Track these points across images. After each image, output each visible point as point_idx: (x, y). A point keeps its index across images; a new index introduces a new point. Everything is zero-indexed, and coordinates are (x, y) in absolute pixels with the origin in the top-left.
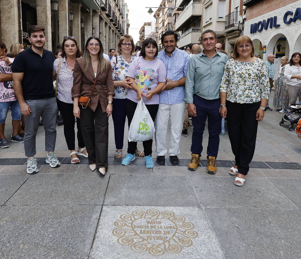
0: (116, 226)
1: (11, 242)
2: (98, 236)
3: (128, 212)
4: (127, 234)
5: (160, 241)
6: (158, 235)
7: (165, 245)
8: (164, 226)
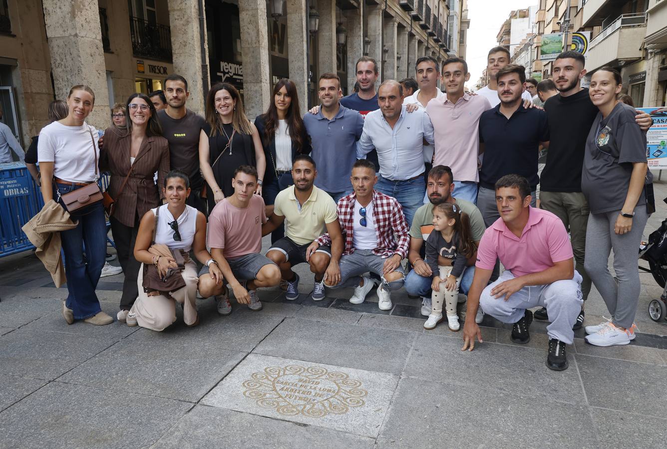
2: (223, 384)
3: (280, 366)
4: (261, 388)
5: (302, 402)
6: (304, 396)
7: (305, 407)
8: (321, 388)
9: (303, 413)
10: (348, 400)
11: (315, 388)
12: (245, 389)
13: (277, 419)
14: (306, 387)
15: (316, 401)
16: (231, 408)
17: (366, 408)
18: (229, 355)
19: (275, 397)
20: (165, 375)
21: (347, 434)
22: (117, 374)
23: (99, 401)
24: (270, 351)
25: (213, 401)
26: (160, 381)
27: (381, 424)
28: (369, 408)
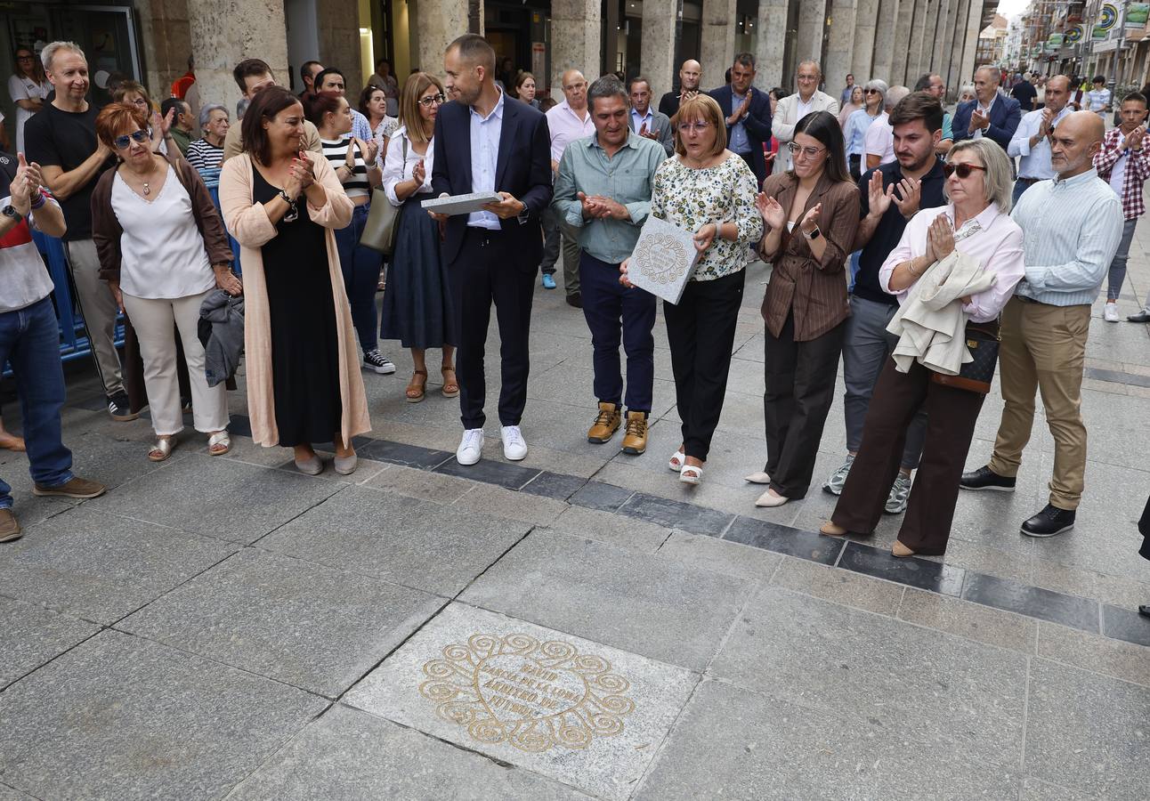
0: (444, 654)
1: (221, 625)
2: (389, 664)
3: (498, 633)
4: (452, 679)
5: (515, 716)
6: (522, 702)
7: (518, 726)
8: (556, 688)
9: (511, 741)
10: (597, 719)
11: (545, 689)
12: (424, 678)
13: (463, 749)
14: (530, 683)
15: (540, 716)
16: (391, 716)
17: (623, 739)
18: (415, 602)
19: (472, 699)
20: (297, 634)
21: (575, 793)
22: (217, 624)
23: (175, 679)
24: (489, 600)
25: (364, 699)
26: (285, 647)
27: (639, 777)
28: (628, 741)
